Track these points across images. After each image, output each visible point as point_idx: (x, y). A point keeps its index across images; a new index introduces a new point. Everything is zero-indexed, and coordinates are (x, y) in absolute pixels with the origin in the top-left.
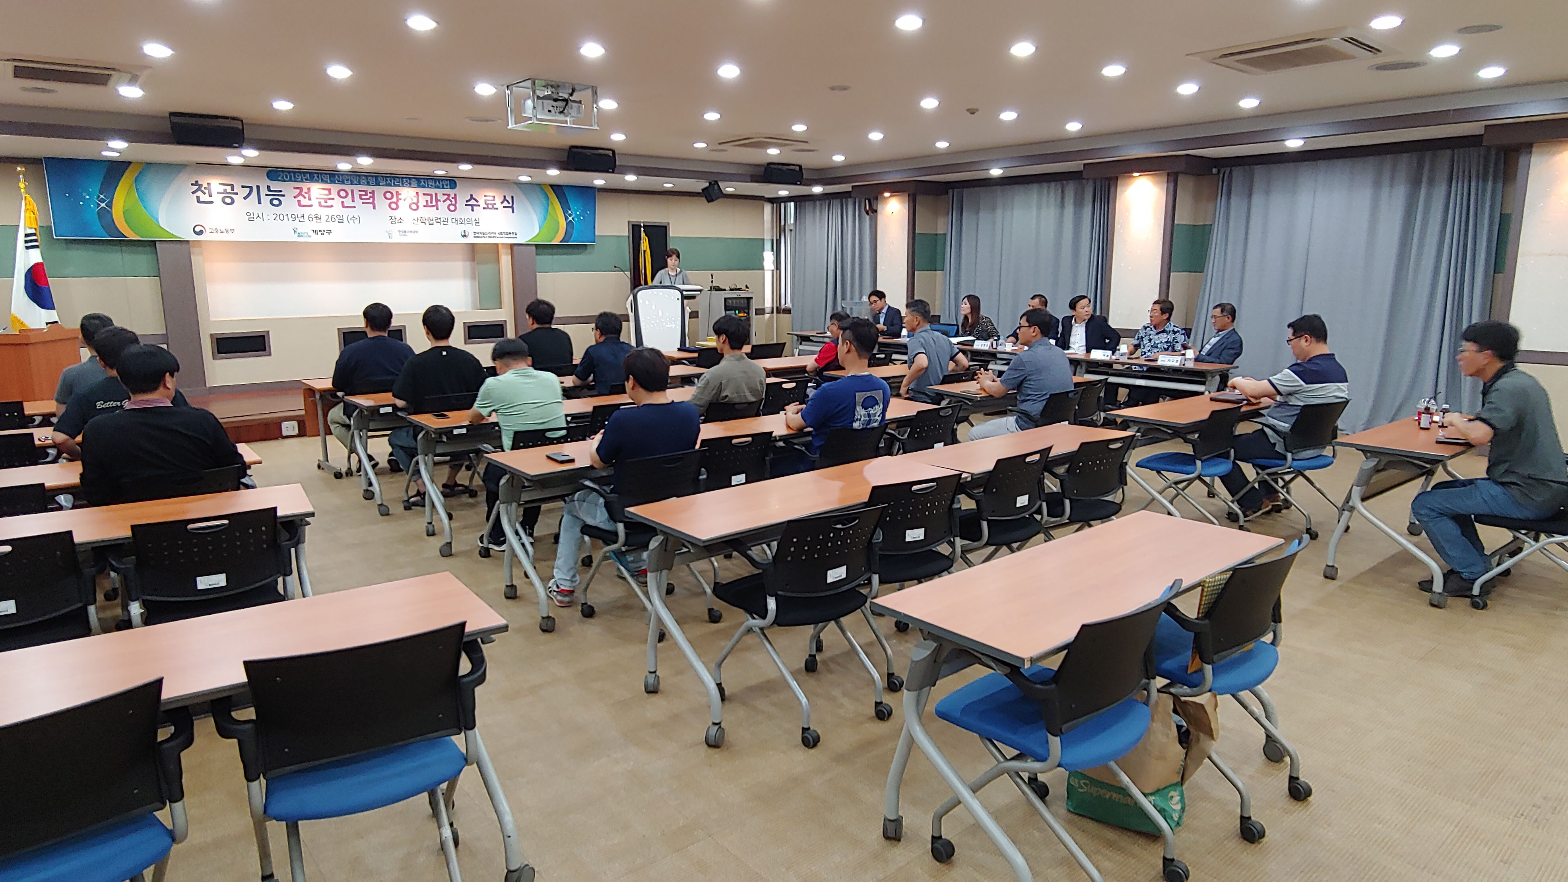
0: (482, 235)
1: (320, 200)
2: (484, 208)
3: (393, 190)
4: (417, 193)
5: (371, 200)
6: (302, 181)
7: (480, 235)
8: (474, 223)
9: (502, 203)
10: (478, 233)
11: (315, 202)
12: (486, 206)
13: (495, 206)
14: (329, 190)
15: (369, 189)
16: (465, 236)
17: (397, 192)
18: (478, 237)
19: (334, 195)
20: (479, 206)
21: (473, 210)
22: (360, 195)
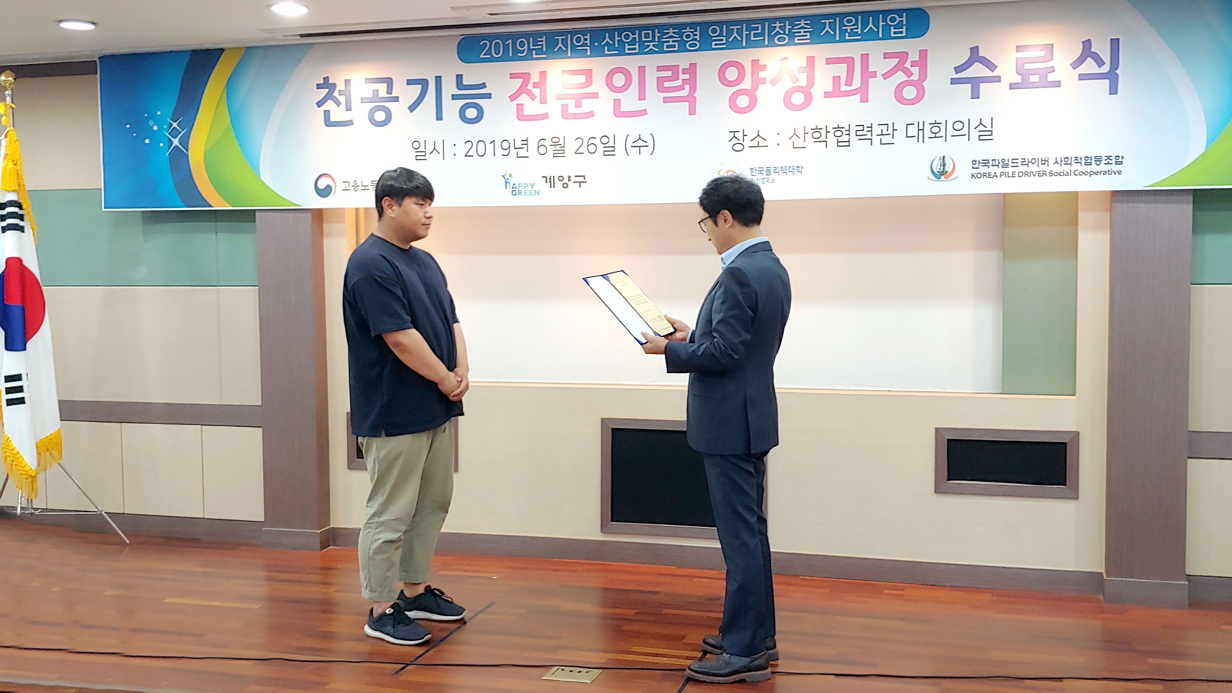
0: (998, 170)
1: (565, 102)
2: (1012, 86)
3: (745, 56)
4: (811, 60)
5: (685, 93)
6: (528, 57)
7: (993, 170)
8: (975, 134)
9: (1075, 65)
10: (986, 163)
11: (553, 107)
12: (1018, 79)
13: (1051, 77)
14: (588, 73)
15: (683, 60)
16: (943, 173)
17: (755, 63)
18: (989, 175)
19: (599, 85)
20: (998, 79)
21: (975, 95)
22: (660, 81)
